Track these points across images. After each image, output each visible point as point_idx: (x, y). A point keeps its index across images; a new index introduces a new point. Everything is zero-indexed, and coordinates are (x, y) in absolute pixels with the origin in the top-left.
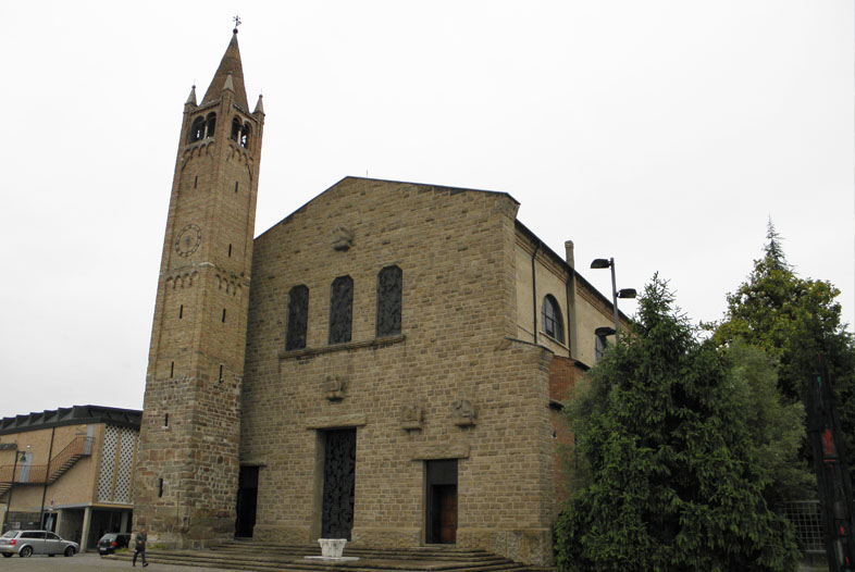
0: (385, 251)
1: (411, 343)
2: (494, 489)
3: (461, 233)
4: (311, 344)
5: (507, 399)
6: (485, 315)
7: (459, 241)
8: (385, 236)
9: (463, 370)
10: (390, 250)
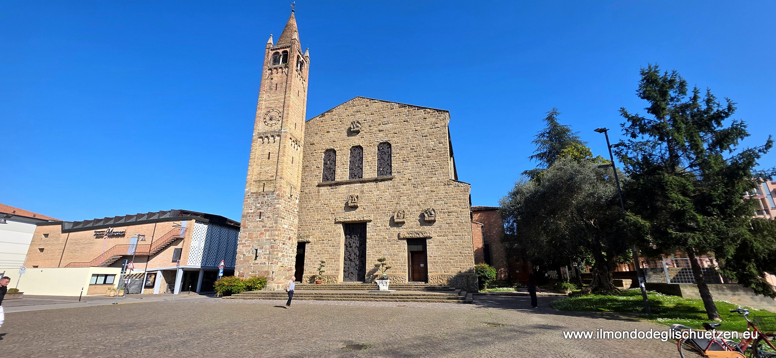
0: (381, 134)
1: (397, 180)
2: (448, 253)
3: (423, 128)
4: (338, 179)
5: (452, 209)
6: (438, 168)
7: (423, 132)
8: (380, 128)
9: (427, 194)
10: (384, 134)
